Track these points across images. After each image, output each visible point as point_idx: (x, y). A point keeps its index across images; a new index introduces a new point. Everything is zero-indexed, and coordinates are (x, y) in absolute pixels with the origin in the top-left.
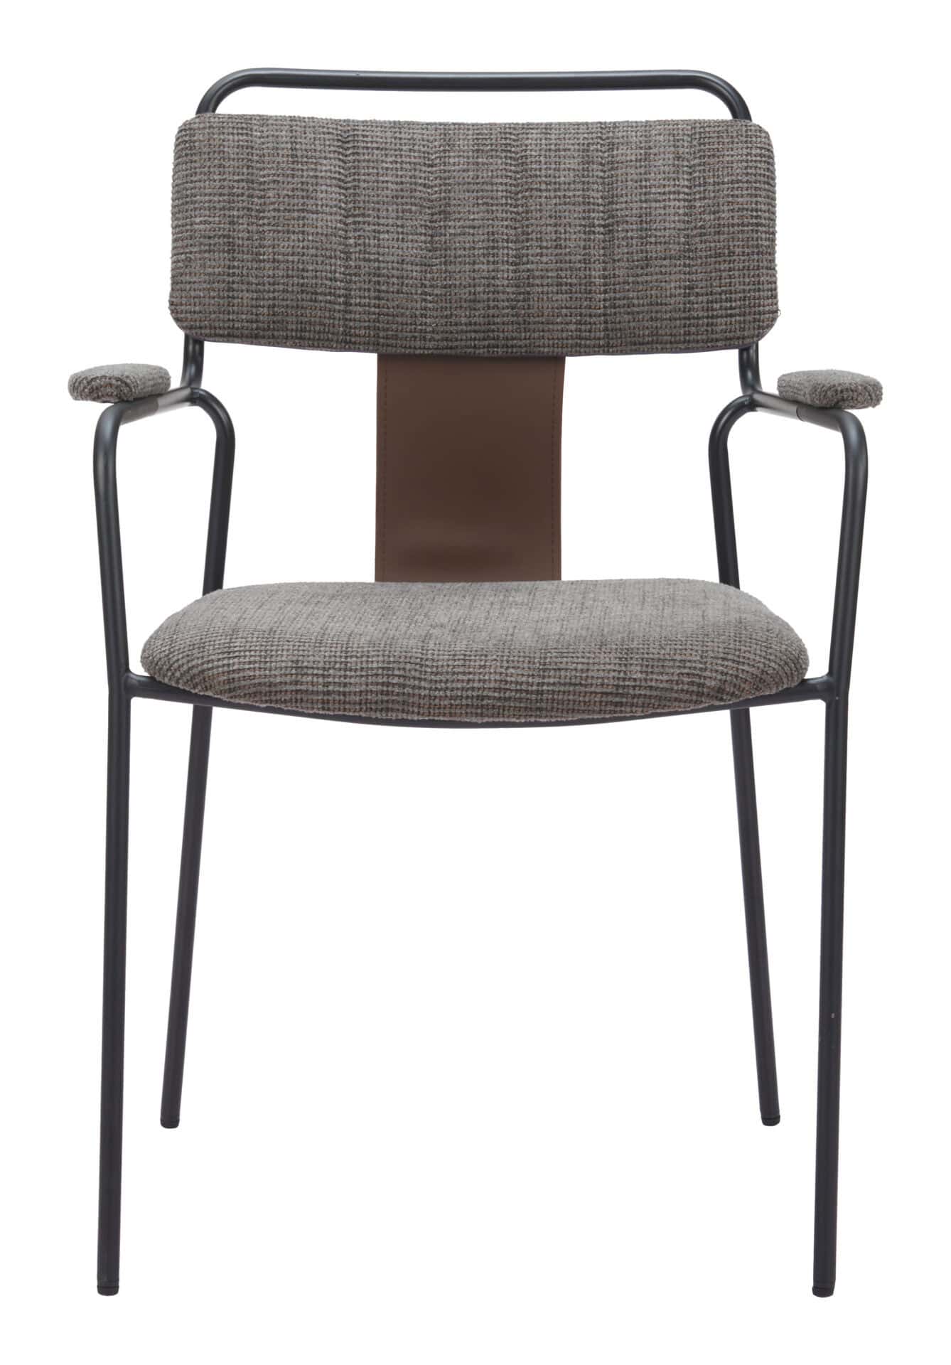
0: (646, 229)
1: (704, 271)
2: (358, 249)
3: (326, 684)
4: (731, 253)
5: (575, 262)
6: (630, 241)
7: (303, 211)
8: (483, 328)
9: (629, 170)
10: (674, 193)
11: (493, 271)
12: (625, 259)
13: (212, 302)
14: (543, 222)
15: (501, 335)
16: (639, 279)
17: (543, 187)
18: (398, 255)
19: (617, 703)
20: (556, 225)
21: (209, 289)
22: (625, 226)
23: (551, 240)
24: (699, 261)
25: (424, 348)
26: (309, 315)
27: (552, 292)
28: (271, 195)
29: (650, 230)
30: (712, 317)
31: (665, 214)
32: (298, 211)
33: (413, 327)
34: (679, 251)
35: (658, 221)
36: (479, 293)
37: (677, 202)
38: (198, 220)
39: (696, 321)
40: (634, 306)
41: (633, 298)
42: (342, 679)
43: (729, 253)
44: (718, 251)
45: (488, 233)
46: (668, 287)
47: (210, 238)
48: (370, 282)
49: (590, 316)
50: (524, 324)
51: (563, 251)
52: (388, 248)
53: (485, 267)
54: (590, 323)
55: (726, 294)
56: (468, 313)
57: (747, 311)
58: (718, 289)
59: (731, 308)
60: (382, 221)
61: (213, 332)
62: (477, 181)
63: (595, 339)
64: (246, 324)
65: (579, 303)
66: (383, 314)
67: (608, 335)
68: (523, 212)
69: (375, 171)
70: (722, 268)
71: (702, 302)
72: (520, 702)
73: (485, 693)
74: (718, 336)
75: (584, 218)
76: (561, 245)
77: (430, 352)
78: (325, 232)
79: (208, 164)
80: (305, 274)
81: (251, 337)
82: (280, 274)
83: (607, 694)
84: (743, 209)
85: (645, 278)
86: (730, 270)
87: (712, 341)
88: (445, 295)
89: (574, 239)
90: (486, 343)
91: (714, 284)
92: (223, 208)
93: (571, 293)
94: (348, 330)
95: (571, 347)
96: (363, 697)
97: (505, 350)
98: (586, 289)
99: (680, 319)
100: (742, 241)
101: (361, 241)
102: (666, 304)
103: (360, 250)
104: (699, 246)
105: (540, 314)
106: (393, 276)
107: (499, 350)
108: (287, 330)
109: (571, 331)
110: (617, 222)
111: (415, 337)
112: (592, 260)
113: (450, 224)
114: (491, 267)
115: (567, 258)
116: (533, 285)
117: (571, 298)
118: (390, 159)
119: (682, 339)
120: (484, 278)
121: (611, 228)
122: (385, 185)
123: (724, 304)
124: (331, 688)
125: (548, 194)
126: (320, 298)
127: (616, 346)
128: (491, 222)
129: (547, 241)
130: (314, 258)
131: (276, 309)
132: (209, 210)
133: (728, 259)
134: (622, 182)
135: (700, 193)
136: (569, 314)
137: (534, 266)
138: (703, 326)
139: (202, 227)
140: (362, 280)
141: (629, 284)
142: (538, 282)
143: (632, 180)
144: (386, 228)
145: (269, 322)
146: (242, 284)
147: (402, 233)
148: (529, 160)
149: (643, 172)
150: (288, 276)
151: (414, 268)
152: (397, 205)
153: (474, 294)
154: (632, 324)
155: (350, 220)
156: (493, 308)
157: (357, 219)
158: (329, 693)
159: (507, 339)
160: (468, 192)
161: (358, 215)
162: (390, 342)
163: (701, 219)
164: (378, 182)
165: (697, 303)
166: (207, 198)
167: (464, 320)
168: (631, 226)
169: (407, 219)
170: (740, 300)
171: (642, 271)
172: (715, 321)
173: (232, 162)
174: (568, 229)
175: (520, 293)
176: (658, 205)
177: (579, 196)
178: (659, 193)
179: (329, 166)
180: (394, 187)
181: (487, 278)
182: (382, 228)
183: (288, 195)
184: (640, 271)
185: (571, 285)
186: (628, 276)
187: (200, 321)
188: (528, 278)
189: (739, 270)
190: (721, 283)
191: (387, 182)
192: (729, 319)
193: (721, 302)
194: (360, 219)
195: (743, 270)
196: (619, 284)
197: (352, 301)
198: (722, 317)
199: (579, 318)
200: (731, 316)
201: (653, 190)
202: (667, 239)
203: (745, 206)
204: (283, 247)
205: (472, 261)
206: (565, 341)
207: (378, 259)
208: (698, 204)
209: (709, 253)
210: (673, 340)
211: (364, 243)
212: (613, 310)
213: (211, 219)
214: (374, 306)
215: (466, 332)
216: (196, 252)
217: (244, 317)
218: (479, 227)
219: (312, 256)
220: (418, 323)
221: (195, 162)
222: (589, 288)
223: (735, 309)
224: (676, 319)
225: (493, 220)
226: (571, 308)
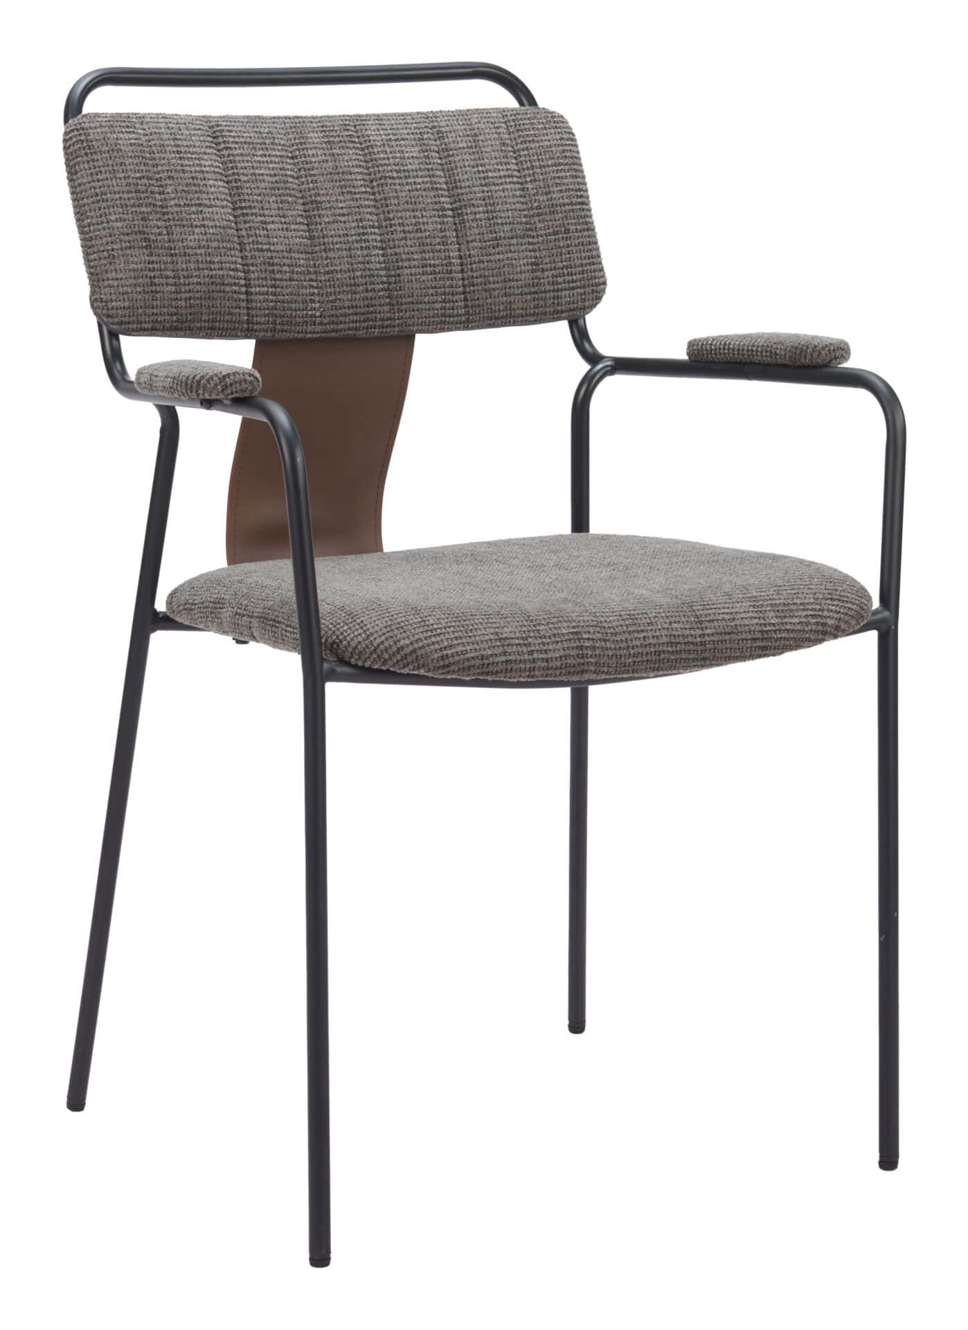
0: (492, 211)
1: (546, 247)
2: (251, 240)
3: (530, 653)
4: (566, 231)
5: (435, 245)
6: (479, 222)
7: (200, 205)
8: (363, 310)
9: (464, 157)
10: (509, 176)
11: (367, 256)
12: (478, 240)
13: (139, 297)
14: (401, 208)
15: (378, 316)
16: (493, 258)
17: (395, 175)
18: (285, 244)
19: (764, 647)
20: (413, 211)
21: (135, 285)
22: (472, 208)
23: (412, 224)
24: (541, 239)
25: (314, 332)
26: (219, 306)
27: (419, 274)
28: (170, 190)
29: (495, 212)
30: (557, 290)
31: (505, 197)
32: (196, 205)
33: (305, 312)
34: (523, 230)
35: (500, 203)
36: (358, 277)
37: (512, 185)
38: (113, 218)
39: (544, 295)
40: (490, 283)
41: (488, 276)
42: (541, 646)
43: (565, 231)
44: (556, 229)
45: (357, 220)
46: (518, 264)
47: (128, 234)
48: (266, 271)
49: (453, 294)
50: (398, 305)
51: (424, 235)
52: (276, 237)
53: (359, 253)
54: (453, 301)
55: (567, 269)
56: (349, 297)
57: (586, 284)
58: (560, 264)
59: (573, 281)
60: (266, 212)
61: (139, 326)
62: (337, 171)
63: (457, 315)
64: (168, 317)
65: (442, 282)
66: (279, 302)
67: (468, 311)
68: (381, 200)
69: (250, 164)
70: (562, 245)
71: (548, 277)
72: (690, 654)
73: (661, 649)
74: (563, 308)
75: (436, 203)
76: (421, 229)
77: (319, 335)
78: (222, 225)
79: (110, 162)
80: (213, 266)
81: (171, 330)
82: (193, 267)
83: (755, 639)
84: (569, 189)
85: (498, 257)
86: (568, 247)
87: (557, 312)
88: (329, 281)
89: (431, 224)
90: (366, 324)
91: (556, 260)
92: (134, 206)
93: (435, 274)
94: (250, 319)
95: (437, 324)
96: (564, 661)
97: (381, 330)
98: (447, 270)
99: (530, 294)
100: (574, 219)
101: (252, 232)
102: (517, 281)
103: (253, 241)
104: (539, 225)
105: (411, 295)
106: (284, 265)
107: (377, 330)
108: (201, 321)
109: (437, 310)
110: (465, 205)
111: (306, 322)
112: (449, 242)
113: (323, 213)
114: (365, 252)
115: (428, 241)
116: (402, 268)
117: (435, 278)
118: (260, 153)
119: (532, 311)
120: (359, 263)
121: (460, 211)
122: (261, 178)
123: (567, 278)
124: (535, 656)
125: (400, 181)
126: (227, 289)
127: (475, 321)
128: (357, 209)
129: (408, 225)
130: (217, 250)
131: (192, 301)
132: (122, 207)
133: (565, 235)
134: (461, 168)
135: (530, 175)
136: (434, 294)
137: (401, 250)
138: (550, 299)
139: (119, 224)
140: (259, 269)
141: (483, 262)
142: (406, 264)
143: (469, 166)
144: (272, 219)
145: (186, 315)
146: (162, 278)
147: (285, 223)
148: (375, 150)
149: (477, 157)
150: (199, 269)
151: (300, 256)
152: (276, 196)
153: (354, 278)
154: (489, 301)
155: (239, 212)
156: (371, 291)
157: (245, 211)
158: (534, 661)
159: (383, 320)
160: (332, 182)
161: (246, 208)
162: (285, 327)
163: (536, 200)
164: (255, 174)
165: (543, 278)
166: (117, 196)
167: (347, 304)
168: (477, 209)
169: (287, 210)
170: (579, 274)
171: (494, 250)
172: (560, 293)
173: (130, 160)
174: (424, 213)
175: (391, 276)
176: (497, 188)
177: (427, 183)
178: (496, 177)
179: (210, 162)
180: (270, 179)
181: (363, 263)
182: (268, 219)
183: (184, 190)
184: (492, 251)
185: (434, 266)
186: (482, 256)
187: (129, 316)
188: (397, 261)
189: (575, 245)
190: (562, 259)
191: (263, 175)
192: (571, 292)
193: (564, 276)
194: (248, 211)
195: (579, 246)
196: (475, 263)
197: (253, 290)
198: (566, 290)
199: (443, 297)
200: (573, 288)
201: (490, 174)
202: (511, 220)
203: (571, 187)
204: (191, 241)
205: (348, 248)
206: (432, 319)
207: (270, 249)
208: (530, 186)
209: (548, 231)
210: (524, 313)
211: (256, 234)
212: (472, 288)
213: (125, 216)
214: (272, 294)
215: (349, 315)
216: (117, 249)
217: (165, 310)
218: (348, 215)
219: (216, 248)
220: (309, 308)
221: (97, 160)
222: (449, 268)
223: (576, 281)
224: (526, 294)
225: (358, 207)
226: (435, 287)
